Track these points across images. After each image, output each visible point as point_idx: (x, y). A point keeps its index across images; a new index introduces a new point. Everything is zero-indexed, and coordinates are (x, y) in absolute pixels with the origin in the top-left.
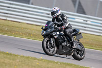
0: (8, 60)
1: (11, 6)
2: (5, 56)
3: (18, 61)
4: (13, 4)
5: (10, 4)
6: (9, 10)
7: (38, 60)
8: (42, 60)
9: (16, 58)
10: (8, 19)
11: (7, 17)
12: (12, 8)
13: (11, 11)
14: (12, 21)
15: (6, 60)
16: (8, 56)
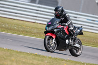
0: (37, 61)
1: (40, 9)
2: (34, 57)
3: (46, 62)
4: (41, 7)
5: (39, 7)
6: (38, 13)
7: (66, 61)
8: (69, 61)
9: (44, 59)
10: (37, 21)
11: (36, 20)
12: (40, 11)
13: (40, 14)
14: (40, 24)
15: (35, 61)
16: (37, 58)
